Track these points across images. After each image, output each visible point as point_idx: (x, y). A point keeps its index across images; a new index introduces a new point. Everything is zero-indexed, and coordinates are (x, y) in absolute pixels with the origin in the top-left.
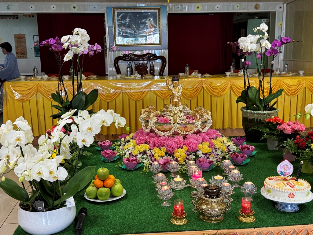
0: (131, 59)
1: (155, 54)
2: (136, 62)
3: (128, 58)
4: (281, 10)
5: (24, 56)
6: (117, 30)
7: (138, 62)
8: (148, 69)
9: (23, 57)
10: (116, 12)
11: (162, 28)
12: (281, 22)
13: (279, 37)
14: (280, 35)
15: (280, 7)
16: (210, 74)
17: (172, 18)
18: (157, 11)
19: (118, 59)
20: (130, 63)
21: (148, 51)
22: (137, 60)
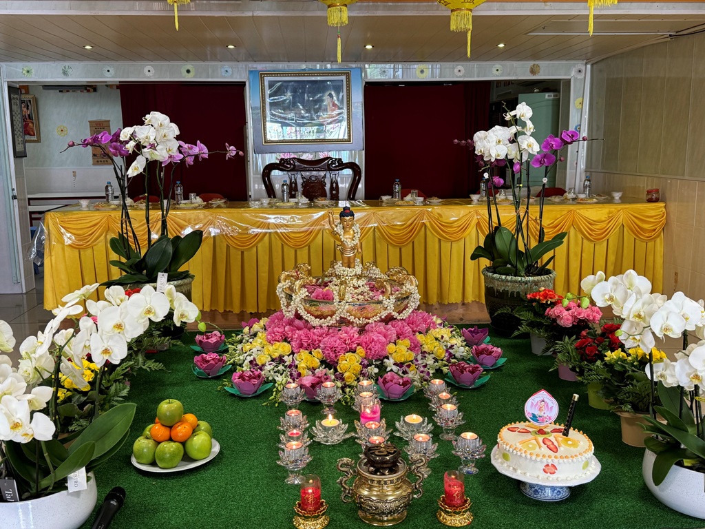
0: (294, 169)
1: (340, 160)
2: (303, 173)
3: (288, 166)
4: (581, 76)
6: (268, 113)
7: (308, 173)
8: (328, 187)
10: (267, 79)
11: (353, 110)
12: (580, 100)
13: (576, 127)
14: (578, 123)
15: (580, 71)
16: (440, 198)
17: (372, 90)
18: (344, 78)
19: (269, 168)
20: (293, 176)
21: (326, 153)
22: (305, 170)
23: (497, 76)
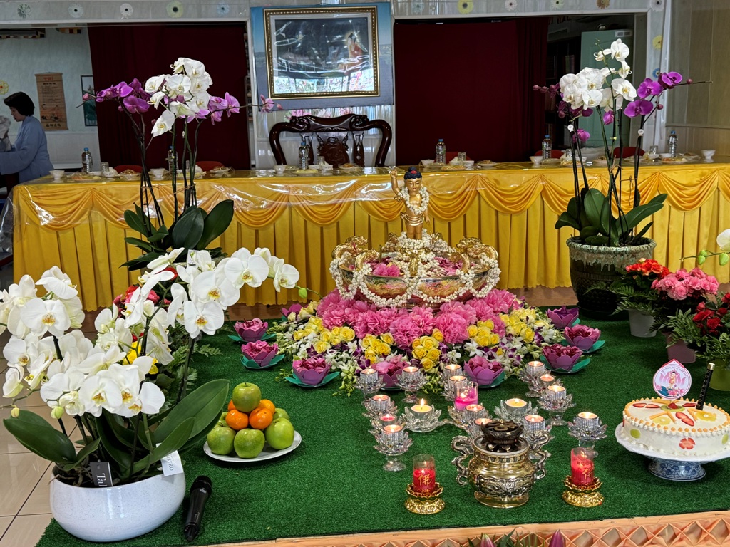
0: (310, 129)
1: (366, 116)
2: (321, 135)
3: (301, 126)
4: (660, 9)
5: (59, 125)
6: (275, 60)
7: (325, 134)
8: (350, 151)
9: (58, 127)
10: (273, 18)
11: (380, 54)
12: (659, 38)
13: (654, 72)
14: (657, 67)
15: (658, 3)
16: (494, 161)
18: (369, 15)
19: (277, 129)
20: (307, 138)
21: (348, 108)
22: (322, 130)
23: (557, 10)
